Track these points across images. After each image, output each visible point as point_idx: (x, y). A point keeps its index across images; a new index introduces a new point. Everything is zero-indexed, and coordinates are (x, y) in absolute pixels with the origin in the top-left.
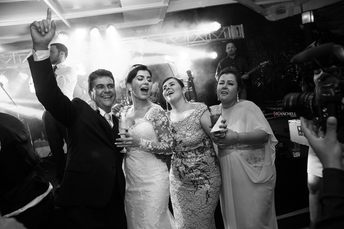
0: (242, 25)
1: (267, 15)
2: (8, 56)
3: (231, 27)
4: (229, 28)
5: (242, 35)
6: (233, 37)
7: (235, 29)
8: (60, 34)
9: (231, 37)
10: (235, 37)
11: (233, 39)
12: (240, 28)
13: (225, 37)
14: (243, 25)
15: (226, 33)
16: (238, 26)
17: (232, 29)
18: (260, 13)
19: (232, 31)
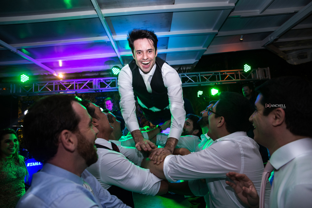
0: (268, 67)
1: (288, 60)
2: (70, 84)
3: (259, 69)
4: (257, 71)
5: (268, 77)
6: (260, 78)
7: (262, 71)
8: (114, 68)
9: (259, 78)
10: (263, 78)
11: (260, 80)
12: (267, 71)
13: (252, 77)
14: (270, 68)
15: (253, 74)
16: (265, 69)
17: (259, 71)
18: (283, 58)
19: (260, 72)
